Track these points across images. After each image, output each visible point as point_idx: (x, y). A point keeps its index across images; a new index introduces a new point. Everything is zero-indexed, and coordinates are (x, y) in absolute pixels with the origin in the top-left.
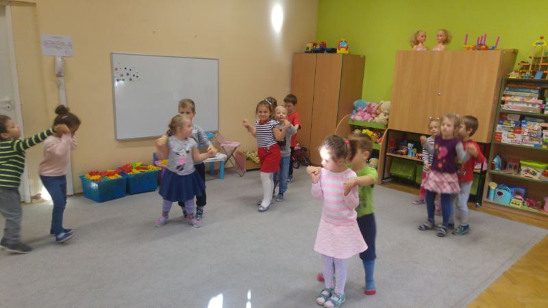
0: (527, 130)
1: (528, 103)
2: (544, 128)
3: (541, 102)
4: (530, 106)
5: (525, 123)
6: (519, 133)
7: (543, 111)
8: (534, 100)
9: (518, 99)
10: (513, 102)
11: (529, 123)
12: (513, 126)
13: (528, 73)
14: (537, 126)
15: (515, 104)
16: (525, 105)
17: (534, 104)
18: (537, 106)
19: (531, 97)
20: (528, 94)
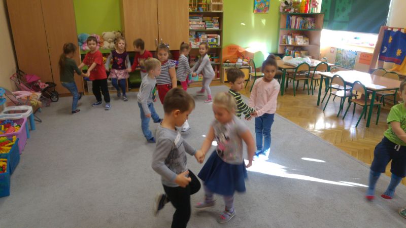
0: (202, 39)
1: (199, 25)
2: (208, 37)
3: (204, 23)
4: (200, 26)
5: (200, 36)
6: (198, 41)
7: (206, 28)
8: (201, 23)
9: (195, 23)
10: (193, 25)
11: (202, 35)
12: (194, 38)
13: (196, 9)
14: (205, 36)
15: (194, 26)
16: (198, 26)
17: (202, 25)
18: (203, 26)
19: (199, 22)
20: (198, 20)
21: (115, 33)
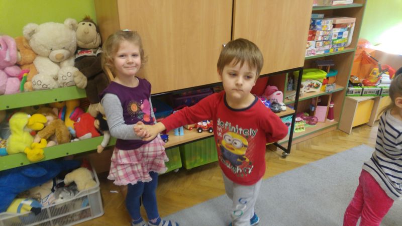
5: (319, 23)
6: (314, 38)
14: (329, 24)
21: (74, 27)
